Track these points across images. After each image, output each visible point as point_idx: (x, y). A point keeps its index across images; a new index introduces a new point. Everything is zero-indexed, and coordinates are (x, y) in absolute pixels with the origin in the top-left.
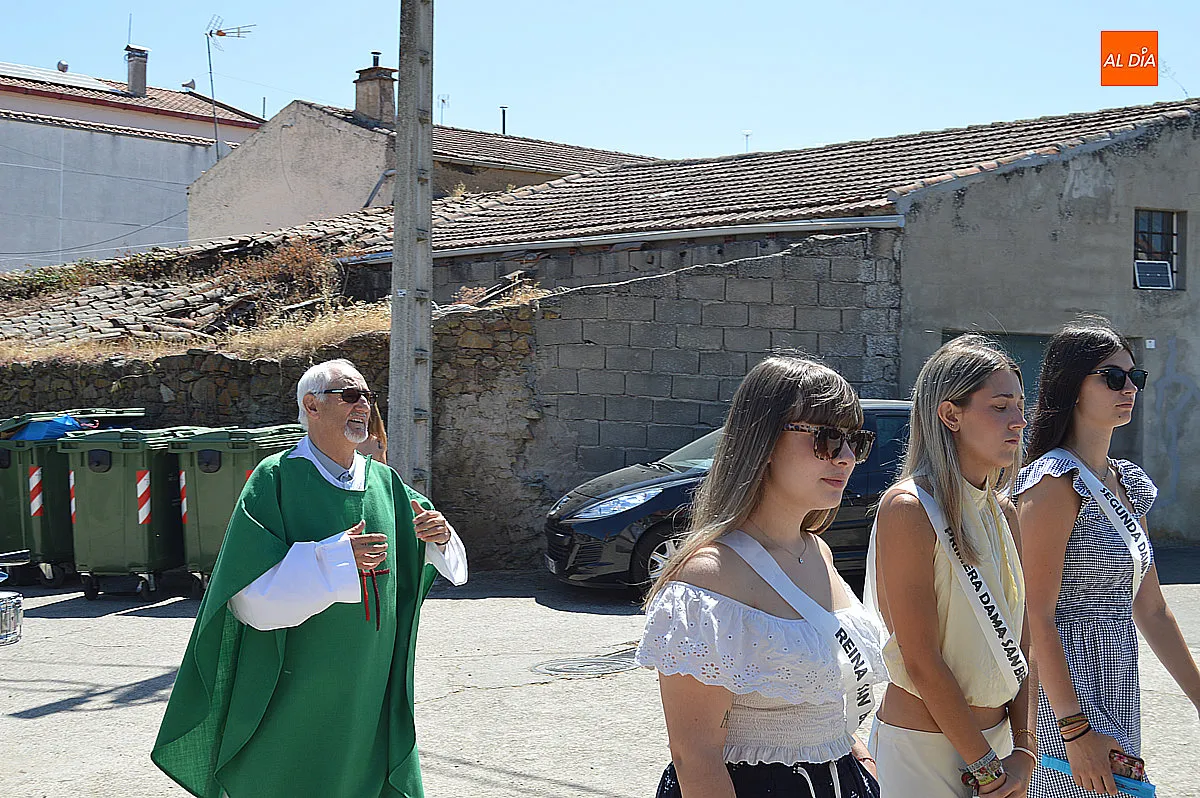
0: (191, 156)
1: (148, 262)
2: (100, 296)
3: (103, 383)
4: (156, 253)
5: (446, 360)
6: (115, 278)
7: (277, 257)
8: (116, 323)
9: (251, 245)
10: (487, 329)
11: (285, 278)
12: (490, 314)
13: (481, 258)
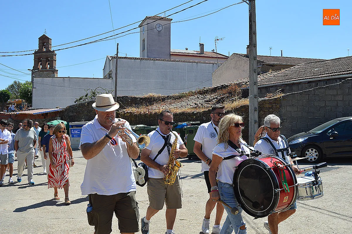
0: (213, 66)
1: (203, 90)
2: (193, 98)
3: (192, 117)
5: (262, 110)
6: (196, 94)
7: (229, 88)
9: (224, 86)
10: (270, 103)
11: (230, 93)
12: (271, 100)
13: (272, 86)
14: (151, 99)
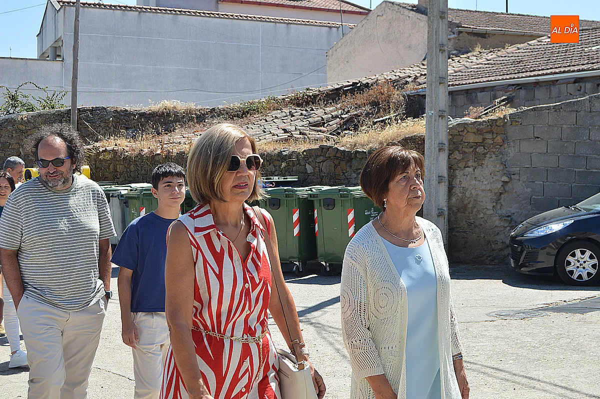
0: (329, 34)
1: (304, 96)
2: (278, 116)
3: (277, 163)
4: (308, 91)
5: (456, 149)
6: (286, 106)
7: (371, 92)
9: (359, 85)
10: (479, 132)
12: (481, 124)
13: (483, 89)
14: (168, 115)
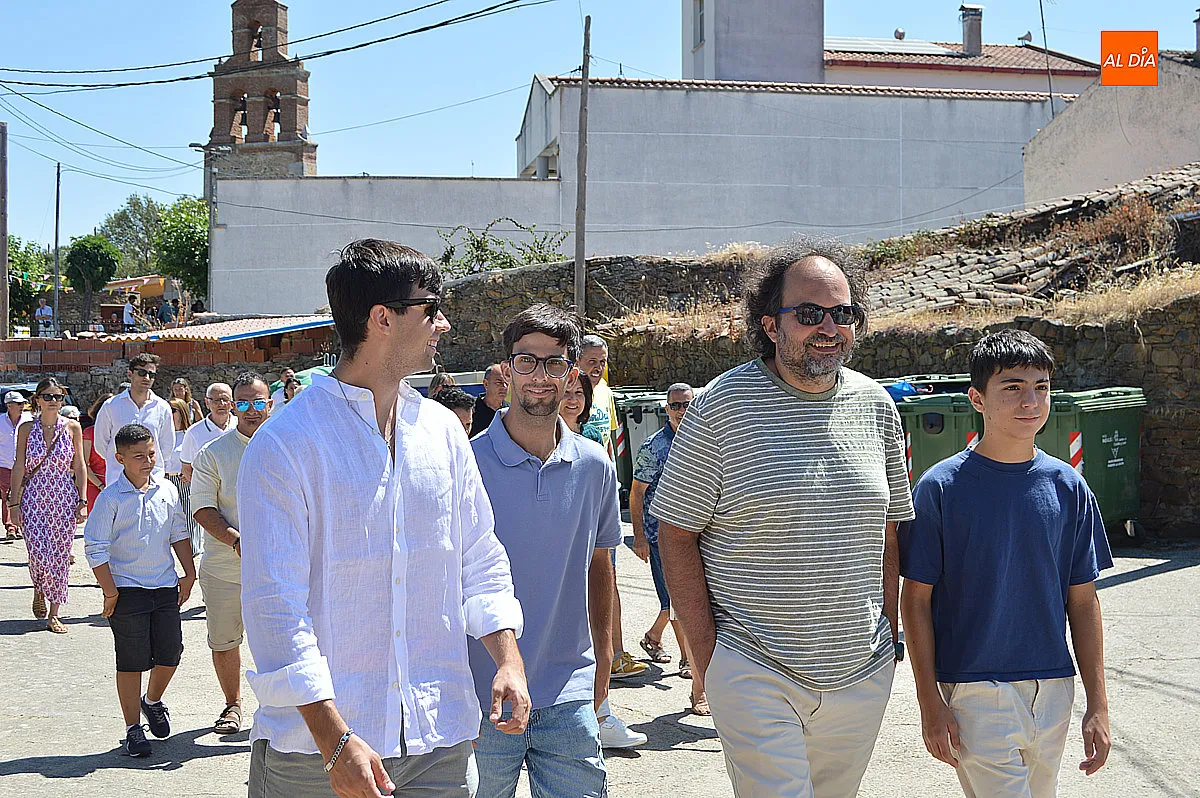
0: (1027, 113)
1: (982, 228)
2: (936, 265)
3: (937, 350)
4: (990, 219)
6: (950, 246)
7: (1109, 217)
8: (950, 292)
9: (1085, 205)
11: (1117, 239)
